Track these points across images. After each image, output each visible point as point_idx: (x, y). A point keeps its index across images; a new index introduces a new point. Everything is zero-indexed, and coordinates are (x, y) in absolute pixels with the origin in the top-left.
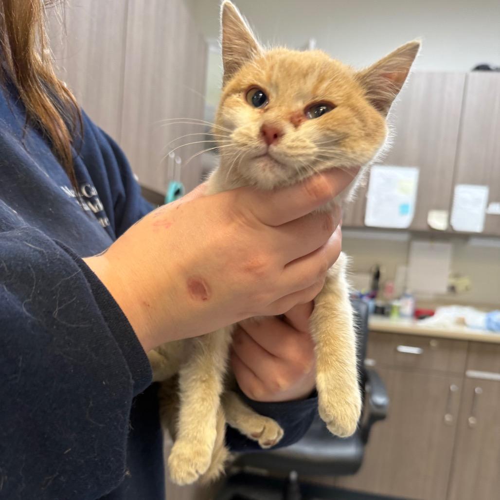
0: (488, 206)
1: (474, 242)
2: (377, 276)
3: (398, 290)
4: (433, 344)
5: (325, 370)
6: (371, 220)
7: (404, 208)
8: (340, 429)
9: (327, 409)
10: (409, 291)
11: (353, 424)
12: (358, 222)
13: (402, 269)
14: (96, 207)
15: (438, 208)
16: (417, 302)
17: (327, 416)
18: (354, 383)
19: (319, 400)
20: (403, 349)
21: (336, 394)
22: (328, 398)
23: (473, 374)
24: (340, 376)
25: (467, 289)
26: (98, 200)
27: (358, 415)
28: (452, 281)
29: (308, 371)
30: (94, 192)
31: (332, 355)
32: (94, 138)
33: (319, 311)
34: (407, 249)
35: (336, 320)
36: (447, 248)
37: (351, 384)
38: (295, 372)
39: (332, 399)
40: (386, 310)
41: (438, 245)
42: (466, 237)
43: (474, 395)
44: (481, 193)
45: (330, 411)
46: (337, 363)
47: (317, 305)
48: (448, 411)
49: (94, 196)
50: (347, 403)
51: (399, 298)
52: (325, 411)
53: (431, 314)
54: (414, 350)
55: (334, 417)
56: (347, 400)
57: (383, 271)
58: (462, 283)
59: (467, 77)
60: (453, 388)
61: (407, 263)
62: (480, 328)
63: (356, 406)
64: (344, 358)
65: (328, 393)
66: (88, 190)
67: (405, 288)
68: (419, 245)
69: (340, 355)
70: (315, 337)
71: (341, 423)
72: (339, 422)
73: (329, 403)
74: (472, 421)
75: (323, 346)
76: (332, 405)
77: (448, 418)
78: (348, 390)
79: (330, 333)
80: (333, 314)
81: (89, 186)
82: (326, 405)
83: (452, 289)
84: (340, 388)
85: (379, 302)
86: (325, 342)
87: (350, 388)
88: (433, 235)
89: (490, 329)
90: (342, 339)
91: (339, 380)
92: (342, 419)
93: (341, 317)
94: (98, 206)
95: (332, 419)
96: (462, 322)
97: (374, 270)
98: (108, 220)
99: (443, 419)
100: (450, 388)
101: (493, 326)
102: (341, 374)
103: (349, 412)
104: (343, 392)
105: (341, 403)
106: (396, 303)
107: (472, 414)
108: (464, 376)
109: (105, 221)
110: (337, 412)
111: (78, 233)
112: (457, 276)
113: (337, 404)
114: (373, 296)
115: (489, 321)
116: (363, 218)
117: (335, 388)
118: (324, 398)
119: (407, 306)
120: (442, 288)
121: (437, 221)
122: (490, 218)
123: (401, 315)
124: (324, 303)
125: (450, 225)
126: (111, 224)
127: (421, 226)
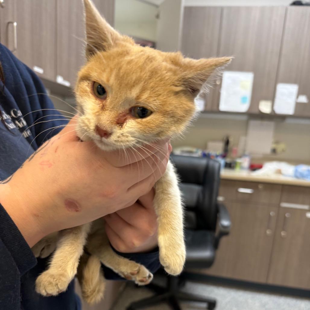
0: (297, 97)
1: (288, 121)
2: (227, 143)
3: (240, 152)
4: (260, 187)
5: (164, 233)
6: (223, 107)
7: (244, 100)
8: (173, 271)
9: (165, 259)
10: (247, 153)
11: (180, 267)
12: (215, 108)
13: (243, 138)
14: (22, 124)
15: (266, 99)
16: (252, 159)
17: (165, 263)
18: (181, 242)
19: (160, 253)
20: (242, 190)
21: (170, 249)
22: (165, 252)
23: (285, 205)
24: (172, 238)
25: (283, 151)
26: (22, 119)
27: (183, 261)
28: (274, 146)
29: (152, 234)
30: (20, 114)
31: (168, 224)
32: (19, 75)
33: (159, 195)
34: (246, 125)
35: (170, 201)
36: (271, 124)
37: (180, 243)
38: (144, 236)
39: (168, 253)
40: (232, 165)
41: (266, 123)
42: (283, 117)
43: (285, 218)
44: (293, 89)
45: (166, 260)
46: (171, 229)
47: (158, 192)
48: (268, 228)
49: (20, 117)
50: (177, 255)
51: (240, 157)
52: (163, 260)
53: (260, 167)
54: (248, 191)
55: (169, 264)
56: (177, 253)
57: (231, 140)
58: (280, 147)
59: (286, 10)
60: (272, 214)
61: (246, 134)
62: (290, 176)
63: (182, 256)
64: (175, 226)
65: (166, 249)
66: (15, 113)
67: (244, 151)
68: (253, 123)
69: (173, 224)
70: (157, 212)
71: (173, 268)
72: (172, 267)
73: (166, 255)
74: (283, 234)
75: (163, 218)
76: (168, 257)
77: (268, 232)
78: (178, 247)
79: (167, 210)
80: (169, 197)
81: (16, 110)
82: (164, 256)
83: (274, 151)
84: (173, 246)
85: (228, 160)
86: (164, 216)
87: (179, 245)
88: (262, 116)
89: (296, 177)
90: (174, 214)
91: (173, 240)
92: (174, 265)
93: (174, 199)
94: (23, 123)
95: (168, 264)
96: (279, 172)
97: (225, 139)
98: (30, 131)
99: (266, 233)
100: (270, 214)
101: (298, 175)
102: (173, 237)
103: (178, 261)
104: (174, 248)
105: (173, 255)
106: (239, 161)
107: (284, 229)
108: (279, 207)
109: (27, 133)
110: (171, 261)
111: (4, 147)
112: (277, 142)
113: (171, 256)
114: (224, 156)
115: (296, 171)
116: (218, 105)
117: (170, 245)
118: (163, 252)
119: (245, 162)
120: (267, 150)
121: (265, 107)
122: (298, 105)
123: (242, 168)
124: (162, 190)
125: (273, 110)
126: (32, 133)
127: (255, 111)
